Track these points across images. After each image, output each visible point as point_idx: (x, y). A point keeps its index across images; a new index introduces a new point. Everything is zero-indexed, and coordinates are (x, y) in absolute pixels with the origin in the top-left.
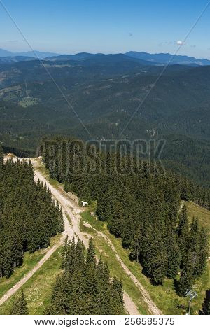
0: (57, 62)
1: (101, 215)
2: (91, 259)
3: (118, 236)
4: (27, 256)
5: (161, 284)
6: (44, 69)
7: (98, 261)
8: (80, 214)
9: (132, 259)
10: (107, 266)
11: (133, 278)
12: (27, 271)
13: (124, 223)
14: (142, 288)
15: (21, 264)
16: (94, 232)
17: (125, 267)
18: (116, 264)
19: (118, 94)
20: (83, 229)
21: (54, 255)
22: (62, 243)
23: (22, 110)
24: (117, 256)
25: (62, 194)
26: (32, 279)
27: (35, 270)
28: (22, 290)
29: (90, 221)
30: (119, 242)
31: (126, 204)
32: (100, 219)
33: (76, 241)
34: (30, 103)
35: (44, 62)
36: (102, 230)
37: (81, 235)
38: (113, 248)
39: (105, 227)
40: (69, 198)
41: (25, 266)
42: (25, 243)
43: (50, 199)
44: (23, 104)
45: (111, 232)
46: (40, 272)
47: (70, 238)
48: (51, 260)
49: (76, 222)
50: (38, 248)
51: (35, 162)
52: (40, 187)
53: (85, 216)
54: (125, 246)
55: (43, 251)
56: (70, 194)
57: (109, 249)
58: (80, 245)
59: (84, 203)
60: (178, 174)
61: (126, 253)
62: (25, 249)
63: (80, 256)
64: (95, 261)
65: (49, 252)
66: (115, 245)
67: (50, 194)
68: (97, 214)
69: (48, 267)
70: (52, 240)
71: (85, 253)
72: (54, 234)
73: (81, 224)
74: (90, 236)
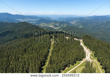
0: (88, 18)
1: (95, 55)
2: (92, 66)
3: (99, 62)
4: (77, 62)
6: (85, 20)
7: (93, 67)
8: (90, 54)
9: (102, 69)
10: (95, 69)
12: (77, 65)
13: (101, 58)
15: (76, 63)
16: (93, 59)
17: (100, 70)
18: (98, 69)
19: (103, 26)
20: (91, 58)
21: (83, 63)
22: (85, 60)
23: (80, 29)
24: (99, 67)
25: (87, 49)
26: (78, 67)
27: (79, 65)
28: (75, 69)
29: (93, 56)
30: (99, 63)
31: (102, 54)
32: (95, 56)
33: (88, 61)
34: (81, 27)
36: (95, 59)
37: (90, 59)
38: (98, 65)
39: (96, 59)
40: (88, 50)
41: (77, 64)
42: (77, 59)
43: (83, 49)
44: (80, 27)
45: (98, 60)
46: (80, 66)
47: (87, 60)
48: (82, 64)
50: (80, 60)
51: (81, 41)
52: (81, 46)
53: (91, 55)
54: (101, 65)
55: (81, 61)
56: (88, 49)
57: (97, 65)
59: (91, 52)
61: (101, 66)
62: (77, 60)
63: (89, 65)
64: (92, 67)
65: (82, 62)
66: (98, 64)
68: (94, 55)
69: (81, 65)
70: (83, 59)
71: (90, 64)
72: (84, 58)
73: (90, 57)
74: (92, 60)
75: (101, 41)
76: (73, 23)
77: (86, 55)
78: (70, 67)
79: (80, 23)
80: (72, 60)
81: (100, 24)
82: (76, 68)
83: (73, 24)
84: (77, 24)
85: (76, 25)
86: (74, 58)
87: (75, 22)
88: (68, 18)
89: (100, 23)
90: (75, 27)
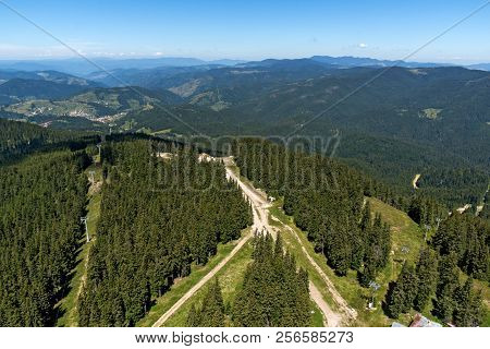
0: (246, 69)
1: (288, 209)
2: (279, 250)
3: (304, 229)
4: (220, 246)
5: (345, 275)
7: (285, 252)
8: (269, 208)
9: (317, 251)
10: (293, 259)
11: (320, 271)
12: (220, 260)
13: (309, 217)
14: (327, 278)
15: (215, 254)
16: (281, 225)
17: (310, 259)
18: (302, 255)
19: (303, 97)
20: (271, 222)
21: (245, 246)
22: (252, 235)
23: (215, 113)
24: (303, 248)
25: (252, 190)
26: (225, 267)
27: (227, 259)
28: (216, 277)
29: (278, 215)
30: (304, 235)
32: (287, 213)
33: (265, 234)
34: (222, 107)
35: (234, 69)
36: (289, 224)
37: (269, 228)
38: (300, 241)
39: (292, 221)
40: (257, 194)
41: (218, 256)
42: (219, 235)
43: (241, 195)
44: (215, 108)
45: (297, 226)
46: (232, 261)
47: (260, 231)
48: (241, 250)
49: (264, 216)
50: (229, 240)
53: (272, 211)
54: (311, 239)
55: (235, 242)
56: (259, 190)
57: (295, 241)
58: (269, 237)
59: (272, 199)
60: (362, 172)
61: (312, 245)
62: (219, 240)
63: (269, 248)
64: (282, 252)
65: (240, 243)
66: (301, 238)
67: (240, 190)
68: (284, 208)
69: (239, 256)
70: (243, 232)
71: (273, 245)
72: (245, 227)
73: (269, 218)
74: (277, 229)
76: (185, 91)
77: (255, 213)
78: (193, 273)
79: (213, 89)
80: (198, 245)
81: (293, 90)
82: (221, 272)
83: (186, 94)
84: (200, 95)
85: (200, 99)
86: (204, 235)
87: (194, 87)
88: (157, 72)
89: (294, 86)
90: (195, 106)
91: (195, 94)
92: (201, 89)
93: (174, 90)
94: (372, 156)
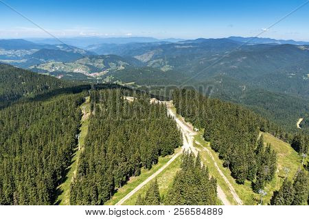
0: (185, 45)
1: (207, 137)
2: (198, 164)
3: (216, 151)
4: (160, 158)
5: (243, 184)
6: (176, 49)
7: (202, 165)
8: (194, 136)
9: (224, 166)
10: (207, 170)
11: (225, 178)
12: (160, 167)
13: (220, 143)
14: (230, 185)
15: (157, 163)
16: (201, 147)
17: (220, 171)
18: (214, 168)
19: (222, 63)
20: (195, 145)
21: (176, 159)
22: (181, 152)
23: (163, 73)
24: (215, 163)
25: (184, 123)
26: (163, 172)
27: (165, 166)
28: (156, 178)
29: (200, 140)
30: (217, 155)
31: (222, 132)
32: (206, 140)
33: (190, 152)
34: (167, 69)
35: (177, 44)
36: (206, 147)
37: (193, 148)
38: (213, 158)
39: (209, 145)
40: (187, 126)
41: (159, 164)
42: (160, 151)
43: (176, 126)
44: (163, 69)
45: (212, 148)
46: (168, 168)
47: (186, 150)
48: (174, 162)
49: (191, 139)
50: (167, 155)
52: (170, 118)
53: (196, 138)
54: (221, 158)
55: (170, 156)
56: (188, 123)
57: (210, 159)
58: (191, 156)
59: (196, 130)
61: (221, 162)
62: (160, 154)
63: (192, 162)
64: (200, 165)
65: (173, 157)
66: (214, 156)
67: (174, 124)
68: (204, 136)
69: (172, 166)
70: (176, 150)
71: (195, 160)
72: (177, 147)
73: (194, 142)
74: (198, 150)
75: (218, 102)
76: (144, 58)
77: (184, 138)
78: (142, 174)
79: (163, 57)
80: (146, 156)
81: (215, 59)
82: (160, 175)
83: (145, 60)
84: (154, 61)
85: (154, 64)
86: (150, 151)
87: (151, 56)
88: (128, 46)
89: (216, 56)
90: (150, 68)
91: (151, 60)
92: (155, 57)
93: (138, 57)
94: (268, 105)
